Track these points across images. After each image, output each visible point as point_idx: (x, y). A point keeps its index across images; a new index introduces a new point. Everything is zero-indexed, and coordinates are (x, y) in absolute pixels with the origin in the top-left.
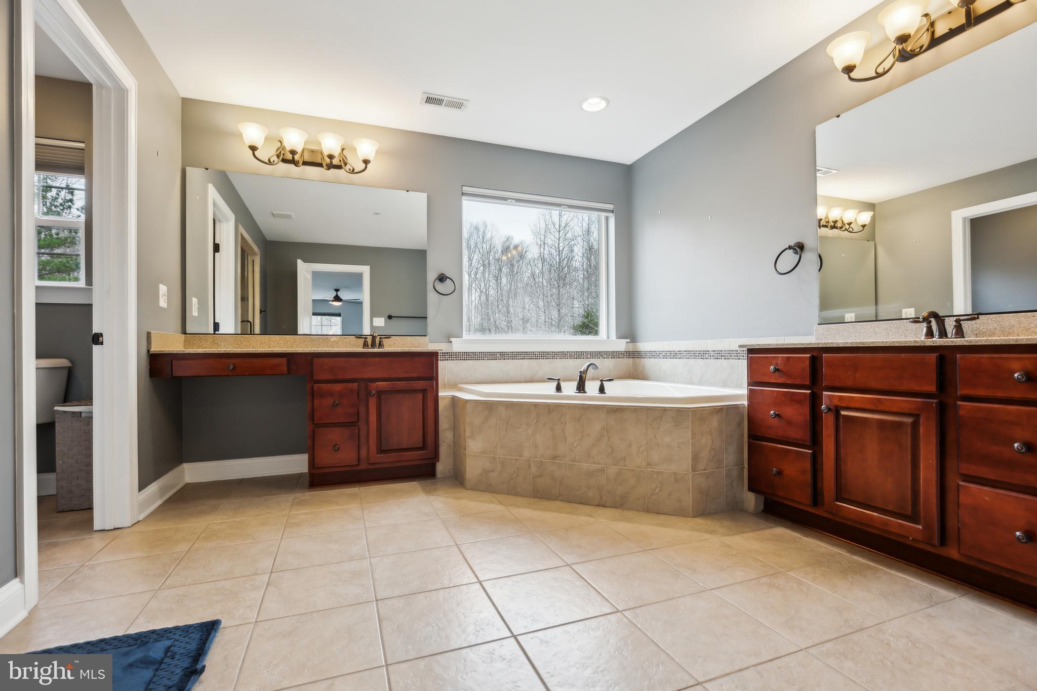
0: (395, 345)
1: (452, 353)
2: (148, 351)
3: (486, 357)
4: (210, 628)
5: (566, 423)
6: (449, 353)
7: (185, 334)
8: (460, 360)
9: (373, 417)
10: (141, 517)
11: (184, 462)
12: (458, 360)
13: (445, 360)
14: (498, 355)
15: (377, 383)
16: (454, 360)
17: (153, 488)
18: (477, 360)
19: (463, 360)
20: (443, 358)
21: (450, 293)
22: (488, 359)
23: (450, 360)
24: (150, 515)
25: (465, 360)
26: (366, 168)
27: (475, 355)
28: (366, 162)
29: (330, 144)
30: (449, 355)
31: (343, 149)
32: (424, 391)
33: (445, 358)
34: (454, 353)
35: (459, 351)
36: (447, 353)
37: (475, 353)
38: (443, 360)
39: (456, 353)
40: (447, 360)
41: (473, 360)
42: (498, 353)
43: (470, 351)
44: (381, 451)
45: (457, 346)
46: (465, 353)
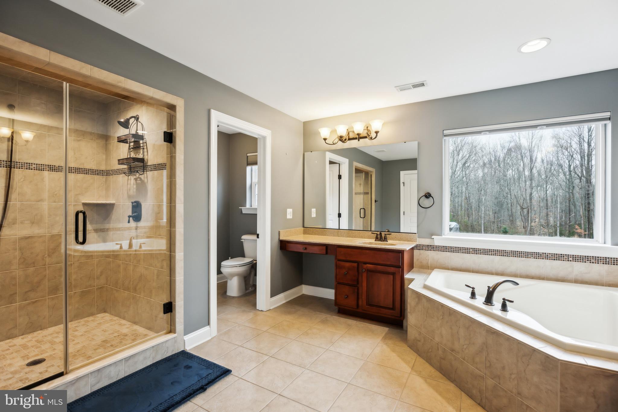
0: (396, 238)
1: (434, 246)
2: (279, 239)
3: (460, 251)
4: (226, 372)
5: (460, 327)
6: (432, 246)
7: (304, 227)
8: (440, 251)
9: (365, 284)
10: (271, 308)
11: (304, 284)
12: (438, 251)
13: (429, 250)
14: (471, 250)
15: (367, 265)
16: (435, 251)
17: (281, 296)
18: (454, 252)
19: (442, 251)
20: (427, 248)
21: (429, 207)
22: (462, 253)
23: (432, 250)
24: (276, 307)
25: (443, 251)
26: (377, 135)
27: (452, 249)
28: (377, 133)
29: (359, 128)
30: (432, 247)
31: (367, 127)
32: (393, 274)
33: (429, 249)
34: (435, 246)
35: (439, 245)
36: (430, 246)
37: (452, 247)
38: (427, 250)
39: (437, 246)
40: (430, 250)
41: (450, 252)
42: (471, 248)
43: (448, 246)
44: (369, 304)
45: (437, 241)
46: (443, 246)
